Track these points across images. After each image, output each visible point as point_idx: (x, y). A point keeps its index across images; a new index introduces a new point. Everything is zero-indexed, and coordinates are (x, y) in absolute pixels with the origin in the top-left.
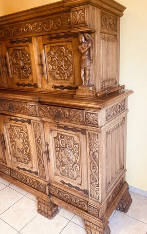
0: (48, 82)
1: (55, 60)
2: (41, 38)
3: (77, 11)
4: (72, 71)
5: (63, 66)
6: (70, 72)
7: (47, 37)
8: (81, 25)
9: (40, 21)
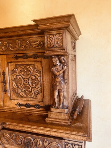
0: (11, 99)
1: (20, 78)
2: (5, 56)
3: (53, 35)
4: (41, 90)
5: (30, 84)
6: (38, 90)
7: (13, 56)
8: (57, 48)
9: (5, 41)
